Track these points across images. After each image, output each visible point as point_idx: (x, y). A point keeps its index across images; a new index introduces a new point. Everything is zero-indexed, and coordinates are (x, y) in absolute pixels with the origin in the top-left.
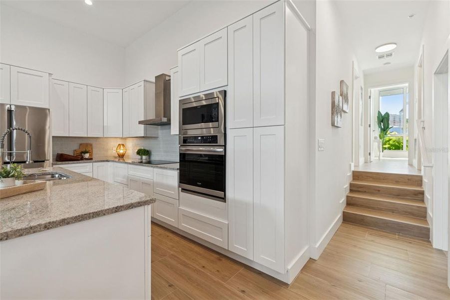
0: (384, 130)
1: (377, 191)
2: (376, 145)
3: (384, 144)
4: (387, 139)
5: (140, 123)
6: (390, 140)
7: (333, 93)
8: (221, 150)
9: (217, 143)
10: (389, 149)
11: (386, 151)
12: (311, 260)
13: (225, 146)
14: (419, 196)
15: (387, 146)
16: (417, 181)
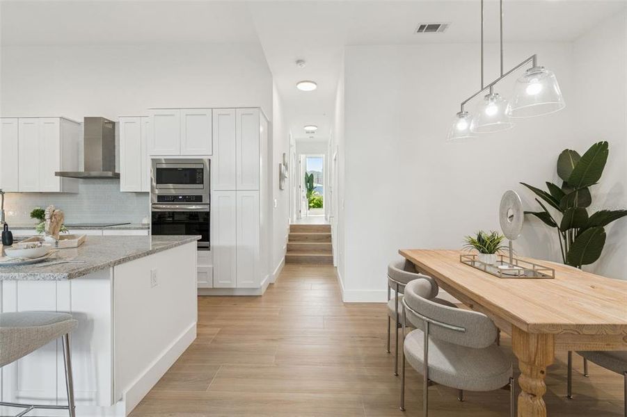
0: (310, 189)
1: (306, 238)
2: (305, 203)
3: (310, 203)
4: (312, 198)
5: (57, 174)
6: (314, 199)
7: (280, 164)
8: (207, 207)
9: (202, 201)
10: (314, 207)
11: (312, 210)
12: (271, 285)
13: (210, 204)
14: (329, 238)
15: (312, 205)
16: (327, 228)
